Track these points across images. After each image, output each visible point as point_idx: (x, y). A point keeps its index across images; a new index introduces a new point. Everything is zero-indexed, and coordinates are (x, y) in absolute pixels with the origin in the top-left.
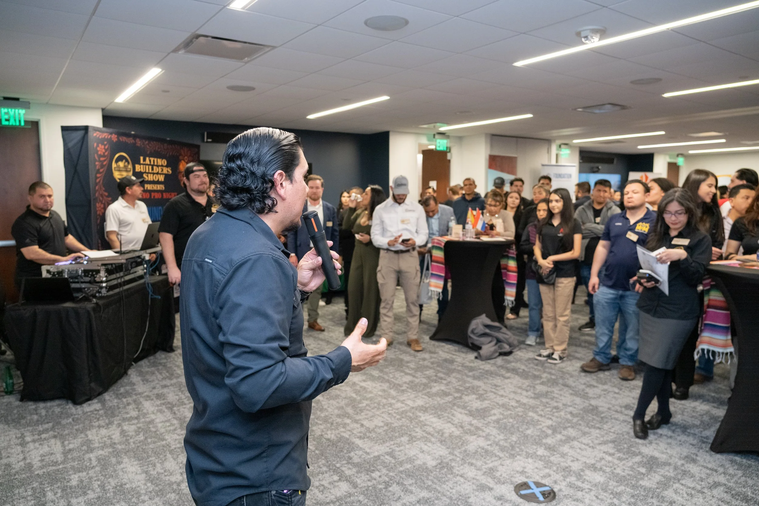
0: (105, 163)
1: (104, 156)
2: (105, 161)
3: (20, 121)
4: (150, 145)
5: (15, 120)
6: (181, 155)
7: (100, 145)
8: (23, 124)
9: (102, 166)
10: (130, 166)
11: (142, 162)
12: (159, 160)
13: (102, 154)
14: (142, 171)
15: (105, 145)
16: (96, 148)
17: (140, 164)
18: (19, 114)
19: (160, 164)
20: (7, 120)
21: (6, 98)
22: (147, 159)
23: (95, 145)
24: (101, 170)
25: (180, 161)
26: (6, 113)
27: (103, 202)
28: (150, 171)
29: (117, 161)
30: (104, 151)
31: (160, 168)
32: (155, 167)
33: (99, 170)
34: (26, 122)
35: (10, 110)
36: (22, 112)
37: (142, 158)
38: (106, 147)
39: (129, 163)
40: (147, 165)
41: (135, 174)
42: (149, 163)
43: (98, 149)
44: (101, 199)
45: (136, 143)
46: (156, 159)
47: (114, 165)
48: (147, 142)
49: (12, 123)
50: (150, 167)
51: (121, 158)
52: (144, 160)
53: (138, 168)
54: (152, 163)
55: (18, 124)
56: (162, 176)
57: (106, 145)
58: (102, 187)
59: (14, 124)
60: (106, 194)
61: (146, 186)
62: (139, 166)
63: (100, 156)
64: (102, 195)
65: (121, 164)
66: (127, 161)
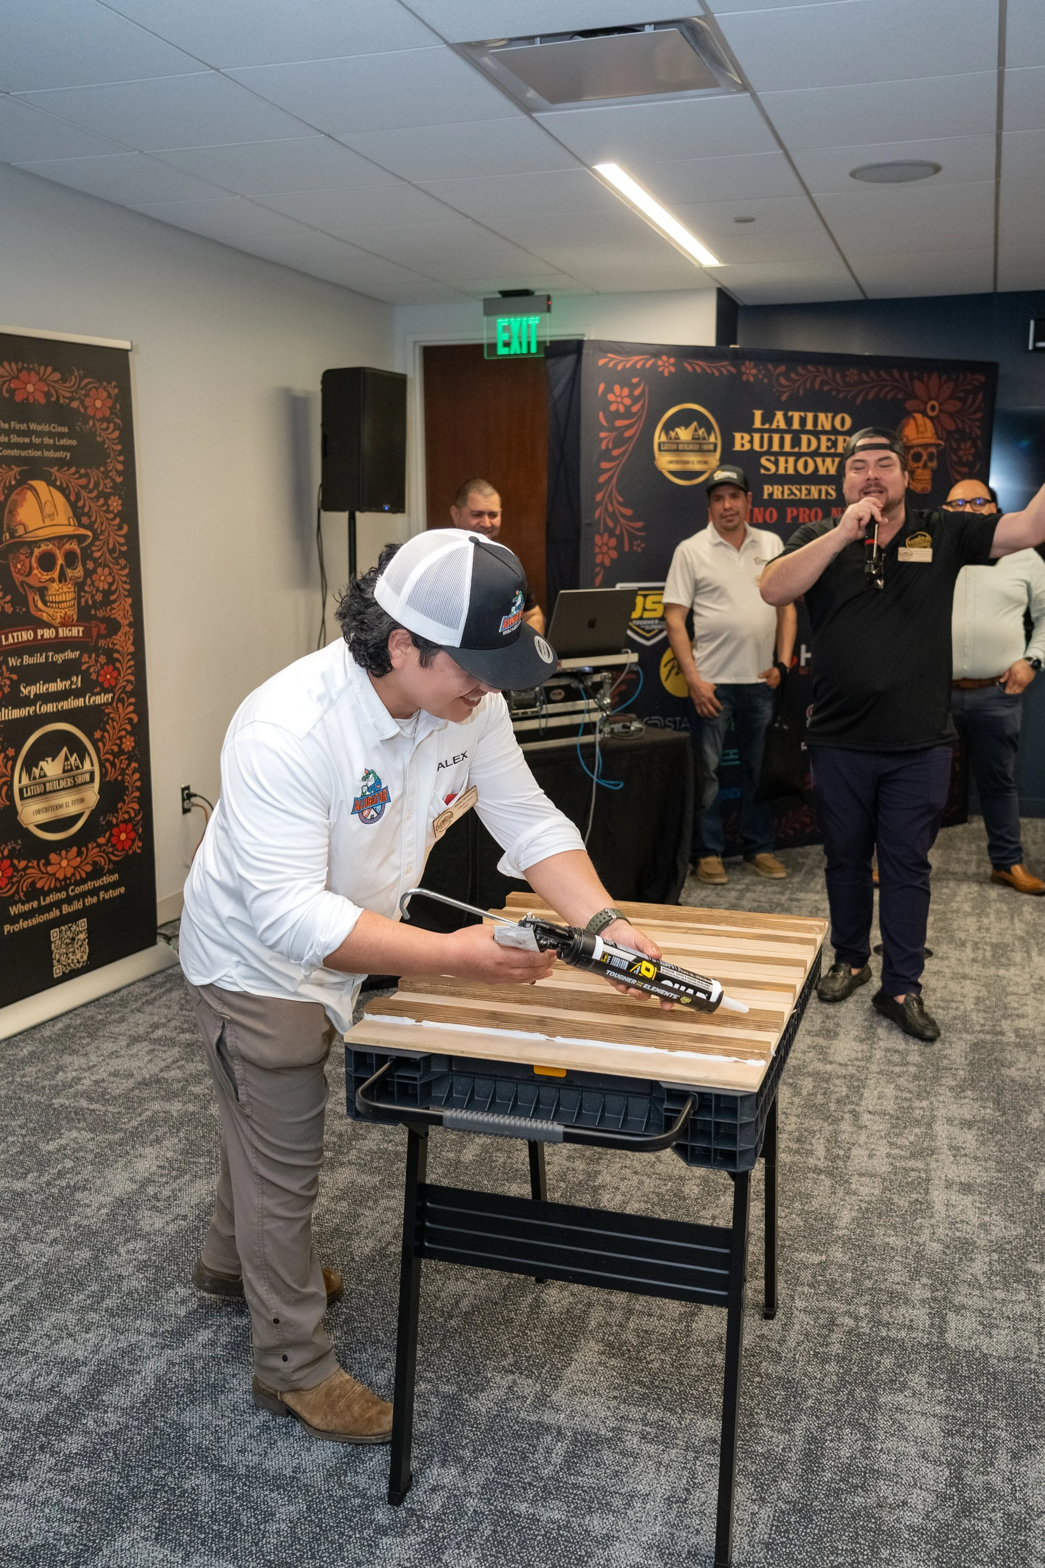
0: (627, 434)
1: (628, 414)
2: (628, 427)
3: (529, 344)
4: (793, 376)
5: (520, 343)
6: (912, 396)
7: (617, 388)
8: (534, 350)
9: (619, 441)
10: (715, 438)
11: (758, 424)
12: (822, 416)
13: (622, 409)
14: (757, 447)
15: (633, 387)
16: (605, 393)
17: (750, 430)
18: (529, 326)
19: (828, 427)
20: (507, 344)
21: (506, 294)
22: (779, 415)
23: (602, 387)
24: (615, 453)
25: (909, 414)
26: (507, 329)
27: (618, 532)
28: (787, 448)
29: (669, 427)
30: (628, 402)
31: (824, 438)
32: (804, 438)
33: (608, 450)
34: (539, 343)
35: (512, 320)
36: (534, 320)
37: (758, 414)
38: (637, 392)
39: (709, 429)
40: (778, 431)
41: (729, 458)
42: (783, 426)
43: (611, 397)
44: (610, 524)
45: (740, 374)
46: (810, 416)
47: (659, 437)
48: (782, 369)
49: (515, 349)
50: (788, 438)
51: (683, 418)
52: (768, 418)
53: (741, 441)
54: (796, 425)
55: (525, 351)
56: (828, 460)
57: (637, 385)
58: (615, 493)
59: (518, 352)
60: (628, 512)
61: (767, 489)
62: (747, 437)
63: (617, 415)
64: (613, 516)
65: (684, 434)
66: (704, 422)
